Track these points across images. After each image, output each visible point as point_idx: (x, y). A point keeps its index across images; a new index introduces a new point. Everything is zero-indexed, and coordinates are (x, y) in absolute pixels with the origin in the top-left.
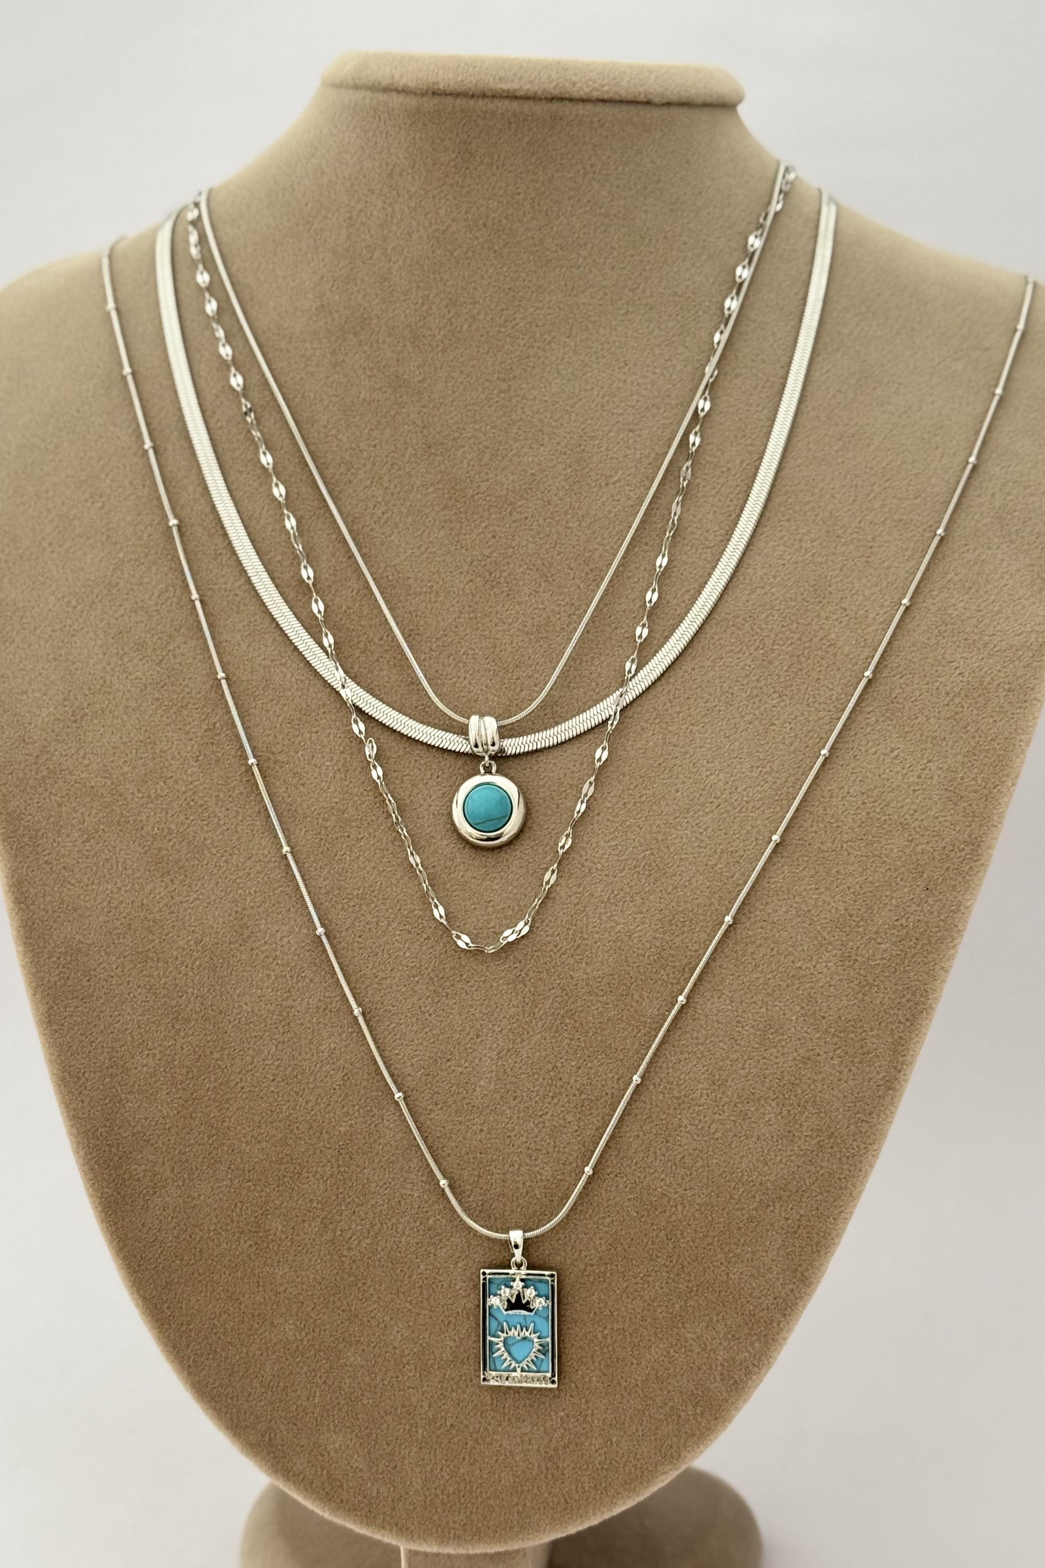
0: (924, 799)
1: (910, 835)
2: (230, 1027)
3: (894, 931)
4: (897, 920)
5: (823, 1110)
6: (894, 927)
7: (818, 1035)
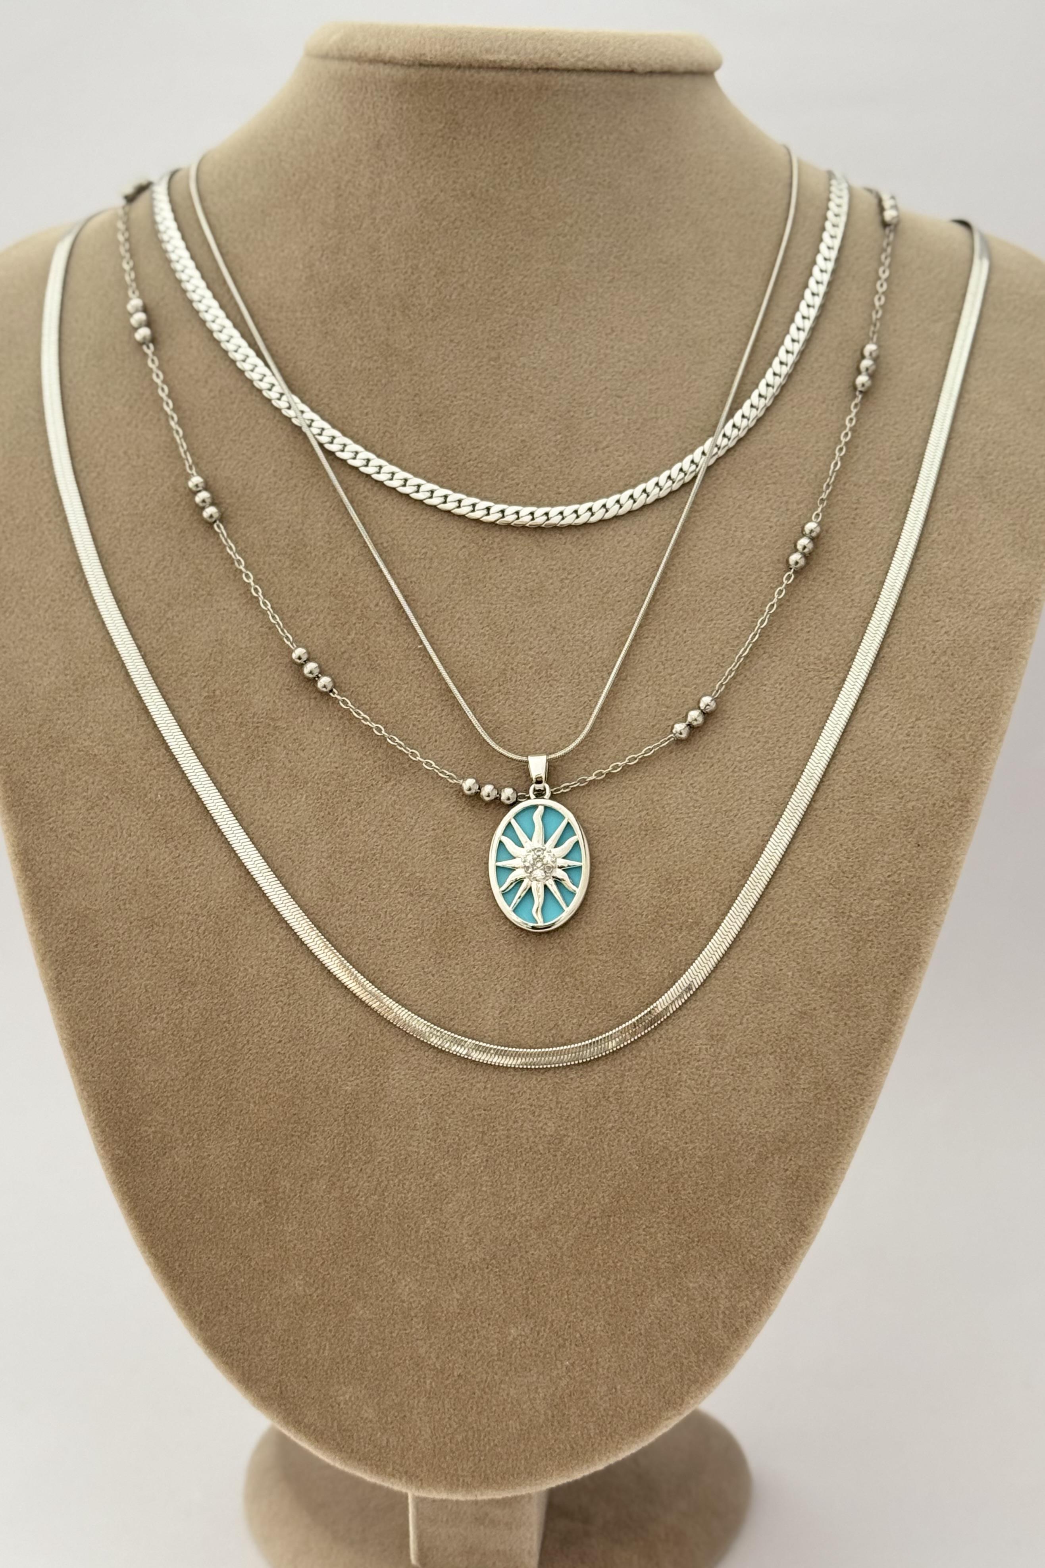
0: (914, 756)
1: (900, 793)
2: (237, 989)
3: (887, 887)
4: (889, 876)
5: (820, 1063)
6: (887, 883)
7: (813, 990)
